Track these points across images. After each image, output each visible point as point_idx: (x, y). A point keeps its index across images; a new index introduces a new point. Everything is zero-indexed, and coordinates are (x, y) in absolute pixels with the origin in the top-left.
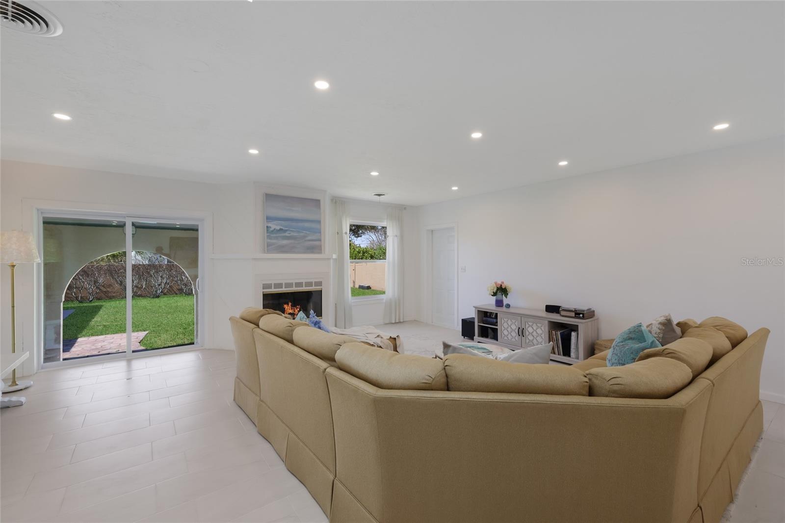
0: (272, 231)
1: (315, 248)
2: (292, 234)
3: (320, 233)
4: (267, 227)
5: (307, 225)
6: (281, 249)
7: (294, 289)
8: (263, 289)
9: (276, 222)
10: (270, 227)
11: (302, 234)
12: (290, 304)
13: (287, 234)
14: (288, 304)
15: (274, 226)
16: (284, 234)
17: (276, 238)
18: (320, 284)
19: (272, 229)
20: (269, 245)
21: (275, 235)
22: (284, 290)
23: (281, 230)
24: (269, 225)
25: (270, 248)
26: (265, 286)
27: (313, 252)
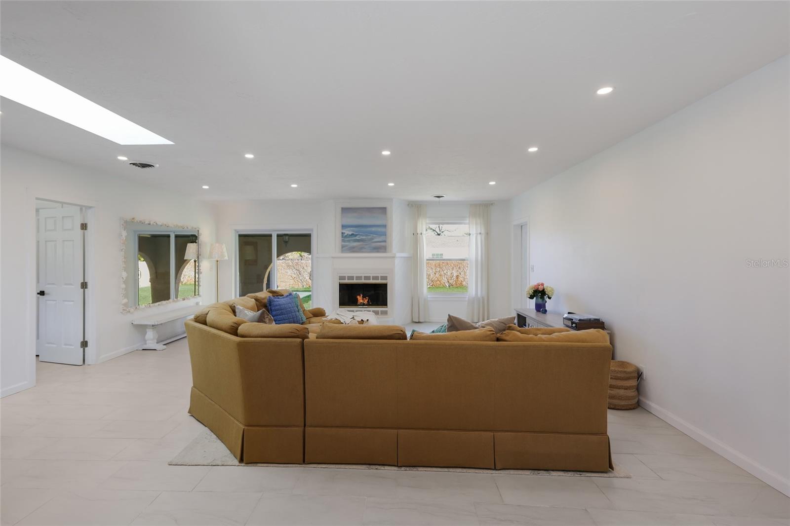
0: (346, 236)
1: (381, 248)
2: (361, 237)
3: (386, 235)
4: (342, 233)
5: (373, 229)
6: (352, 250)
7: (363, 281)
8: (339, 280)
9: (349, 229)
10: (344, 233)
11: (370, 237)
12: (361, 295)
13: (357, 238)
14: (360, 296)
15: (348, 232)
16: (355, 238)
17: (349, 241)
18: (385, 278)
19: (346, 234)
20: (343, 247)
21: (348, 239)
22: (355, 281)
23: (352, 234)
24: (344, 231)
25: (344, 249)
26: (341, 278)
27: (378, 252)
